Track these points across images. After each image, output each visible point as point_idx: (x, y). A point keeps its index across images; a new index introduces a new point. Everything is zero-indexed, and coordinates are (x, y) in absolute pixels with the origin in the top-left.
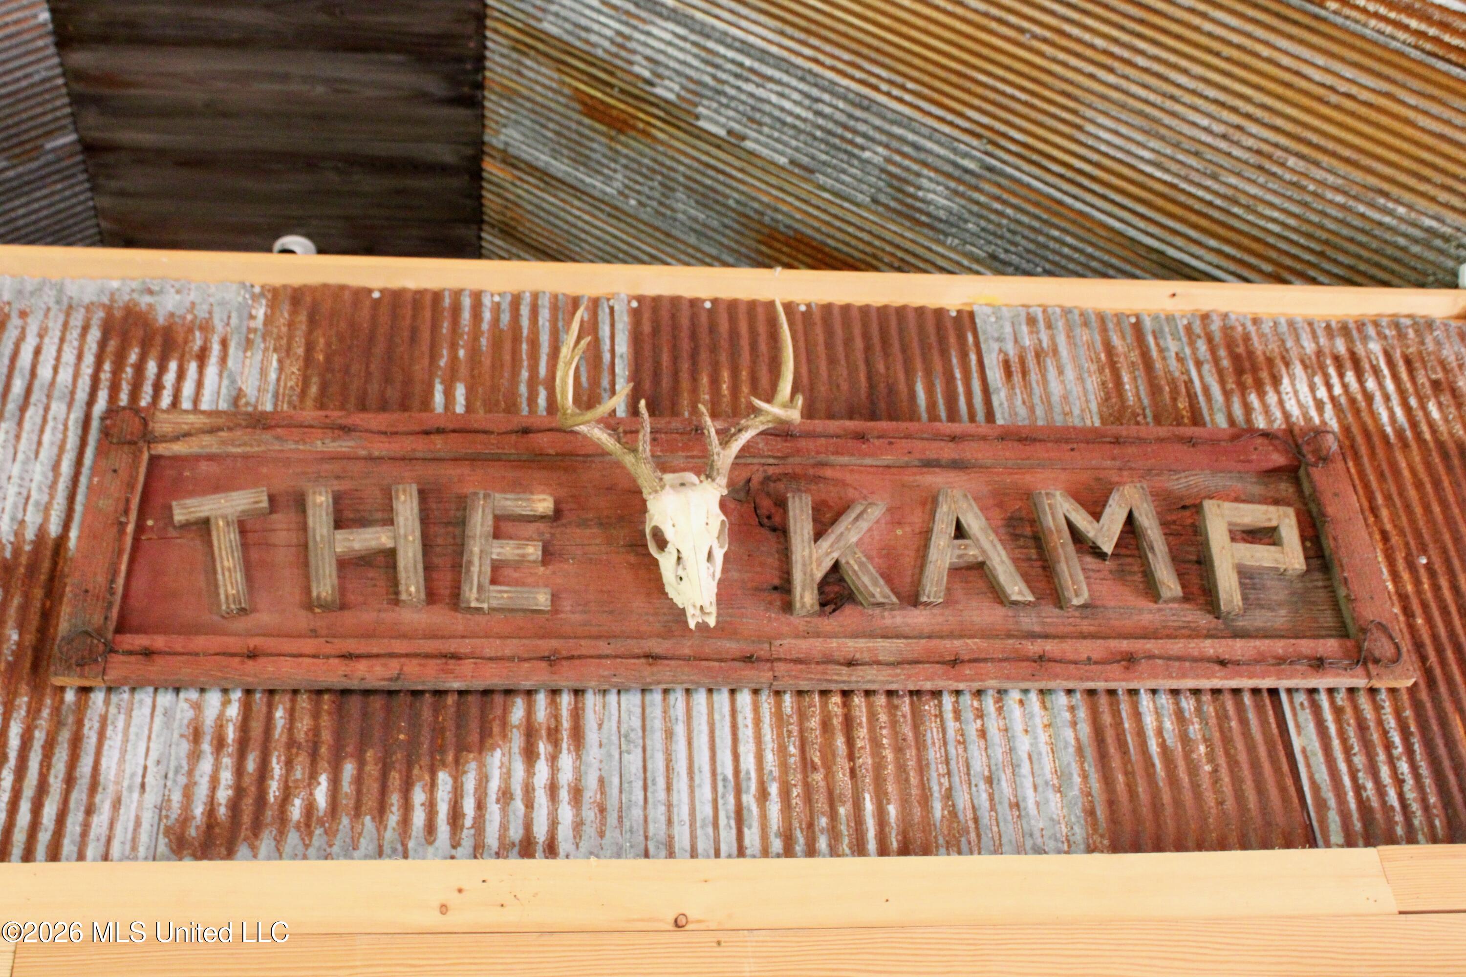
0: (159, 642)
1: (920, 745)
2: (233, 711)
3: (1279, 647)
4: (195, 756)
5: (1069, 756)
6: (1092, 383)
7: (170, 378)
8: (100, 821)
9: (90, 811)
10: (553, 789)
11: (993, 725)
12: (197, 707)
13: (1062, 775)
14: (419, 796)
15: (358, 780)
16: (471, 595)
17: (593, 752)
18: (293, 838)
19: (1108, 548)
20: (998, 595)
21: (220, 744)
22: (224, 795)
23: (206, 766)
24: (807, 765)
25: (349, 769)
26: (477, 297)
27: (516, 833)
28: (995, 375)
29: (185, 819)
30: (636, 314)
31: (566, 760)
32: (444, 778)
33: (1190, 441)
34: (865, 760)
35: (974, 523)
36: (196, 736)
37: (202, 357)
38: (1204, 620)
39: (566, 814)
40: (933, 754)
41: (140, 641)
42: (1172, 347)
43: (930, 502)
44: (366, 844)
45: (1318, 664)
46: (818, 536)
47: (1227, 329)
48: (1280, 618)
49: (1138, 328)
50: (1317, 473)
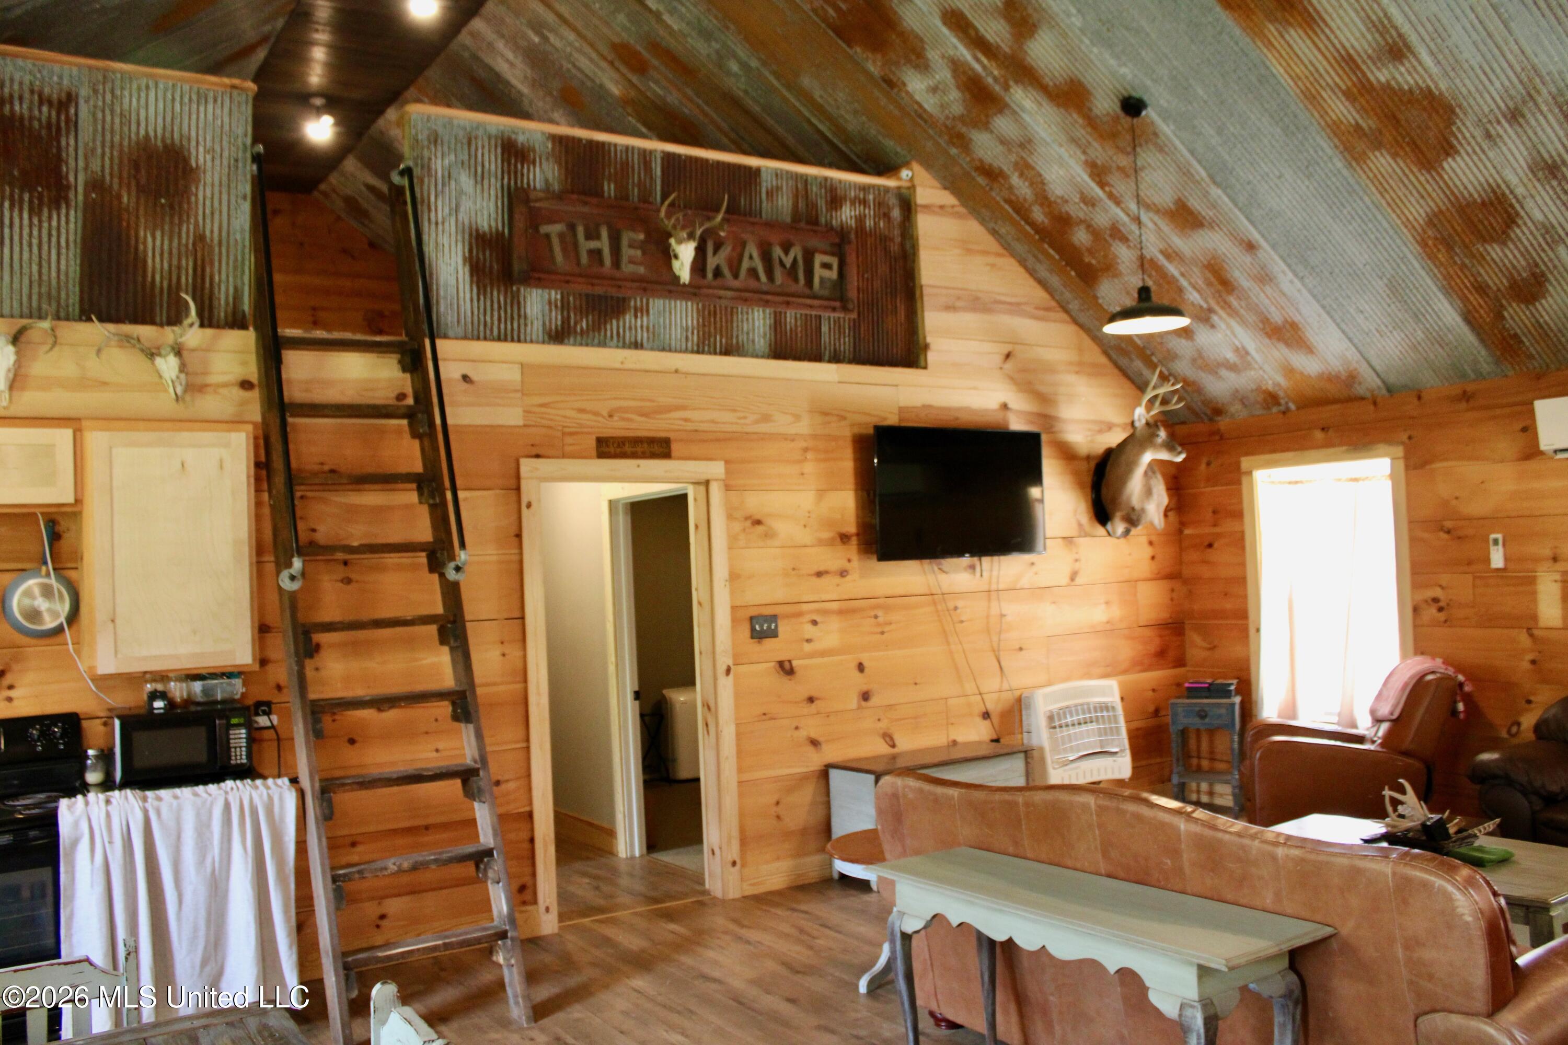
0: (542, 276)
1: (732, 322)
2: (559, 297)
3: (826, 303)
4: (550, 310)
5: (768, 328)
6: (790, 203)
7: (525, 171)
8: (529, 328)
9: (526, 325)
10: (642, 327)
11: (750, 317)
12: (549, 294)
13: (765, 334)
14: (608, 327)
15: (593, 322)
16: (623, 266)
17: (651, 317)
18: (579, 338)
19: (788, 266)
20: (757, 278)
21: (556, 306)
22: (559, 323)
23: (554, 314)
24: (704, 325)
25: (590, 317)
26: (615, 145)
27: (633, 339)
28: (764, 196)
29: (551, 329)
30: (663, 159)
31: (645, 319)
32: (614, 322)
33: (815, 232)
34: (718, 325)
35: (755, 254)
36: (550, 303)
37: (534, 163)
38: (807, 291)
39: (645, 335)
40: (735, 325)
41: (537, 275)
42: (814, 189)
43: (744, 244)
44: (596, 341)
45: (834, 309)
46: (715, 253)
47: (831, 185)
48: (826, 293)
49: (806, 181)
50: (847, 247)
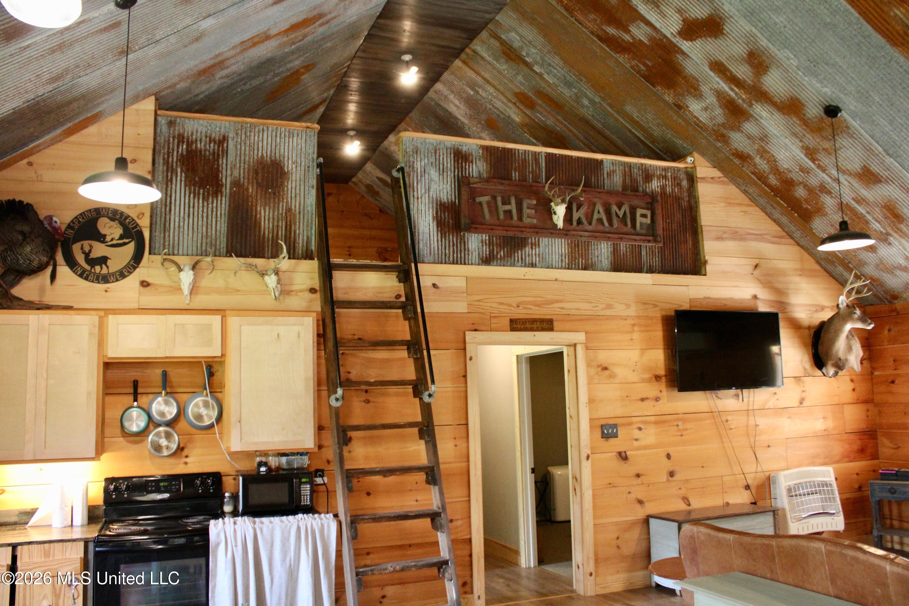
0: (478, 226)
1: (588, 250)
2: (487, 238)
3: (643, 238)
4: (483, 246)
5: (609, 253)
6: (621, 179)
7: (467, 167)
8: (470, 257)
9: (468, 255)
10: (535, 254)
11: (599, 247)
12: (482, 237)
13: (608, 257)
14: (516, 255)
15: (507, 251)
16: (524, 220)
17: (541, 249)
18: (499, 261)
19: (621, 217)
20: (603, 224)
21: (486, 244)
22: (488, 253)
23: (484, 248)
24: (572, 252)
25: (506, 249)
26: (518, 150)
27: (530, 262)
28: (605, 176)
29: (483, 257)
30: (546, 156)
31: (537, 249)
32: (519, 252)
33: (636, 196)
34: (580, 252)
35: (601, 210)
36: (482, 242)
37: (472, 162)
38: (633, 231)
39: (537, 259)
40: (590, 252)
41: (475, 226)
42: (635, 171)
43: (594, 205)
44: (509, 263)
45: (649, 241)
46: (577, 211)
47: (645, 168)
48: (644, 231)
49: (630, 166)
50: (656, 204)
